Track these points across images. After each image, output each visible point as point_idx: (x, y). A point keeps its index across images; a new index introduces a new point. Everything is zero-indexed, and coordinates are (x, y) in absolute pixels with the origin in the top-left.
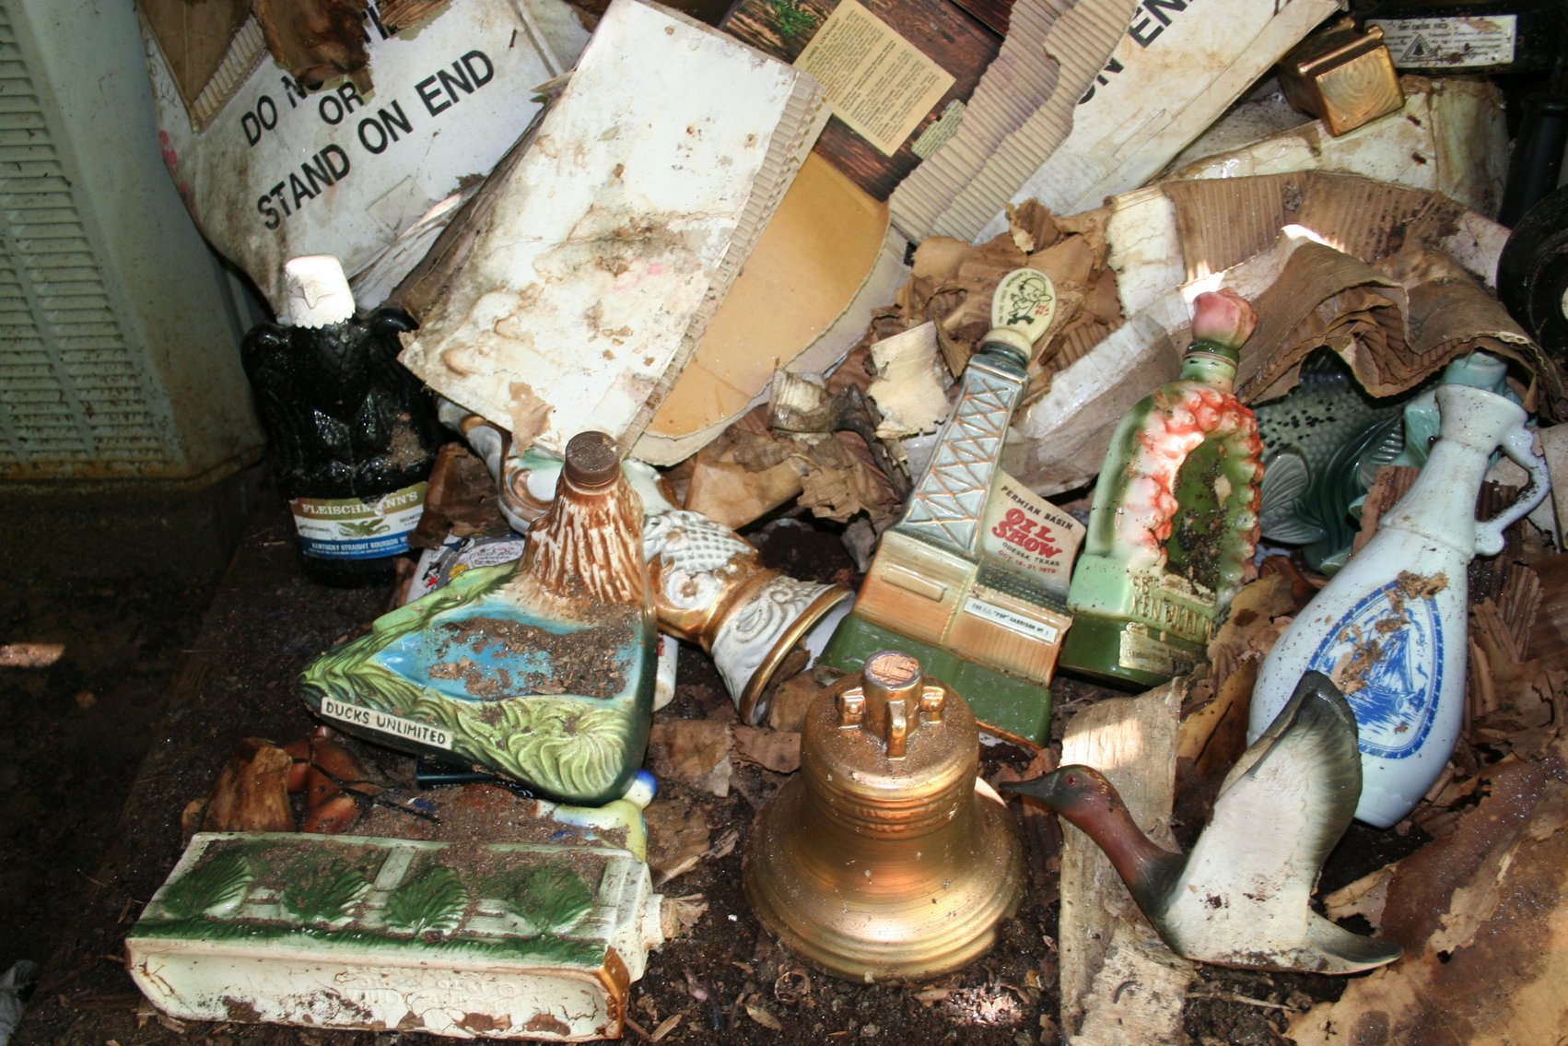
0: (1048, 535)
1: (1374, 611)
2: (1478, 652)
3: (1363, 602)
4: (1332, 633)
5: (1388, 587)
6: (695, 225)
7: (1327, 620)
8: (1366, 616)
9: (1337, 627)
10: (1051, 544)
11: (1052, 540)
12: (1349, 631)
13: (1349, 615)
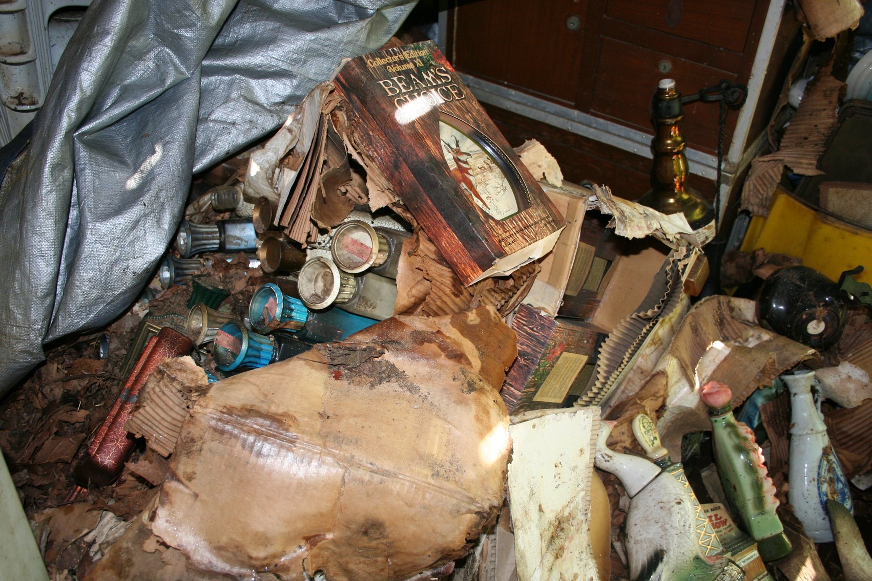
0: (718, 517)
1: (824, 467)
2: (840, 455)
3: (819, 467)
4: (818, 483)
5: (822, 457)
6: (572, 505)
7: (814, 480)
8: (823, 471)
9: (818, 480)
10: (722, 519)
11: (721, 518)
12: (822, 479)
13: (819, 474)
